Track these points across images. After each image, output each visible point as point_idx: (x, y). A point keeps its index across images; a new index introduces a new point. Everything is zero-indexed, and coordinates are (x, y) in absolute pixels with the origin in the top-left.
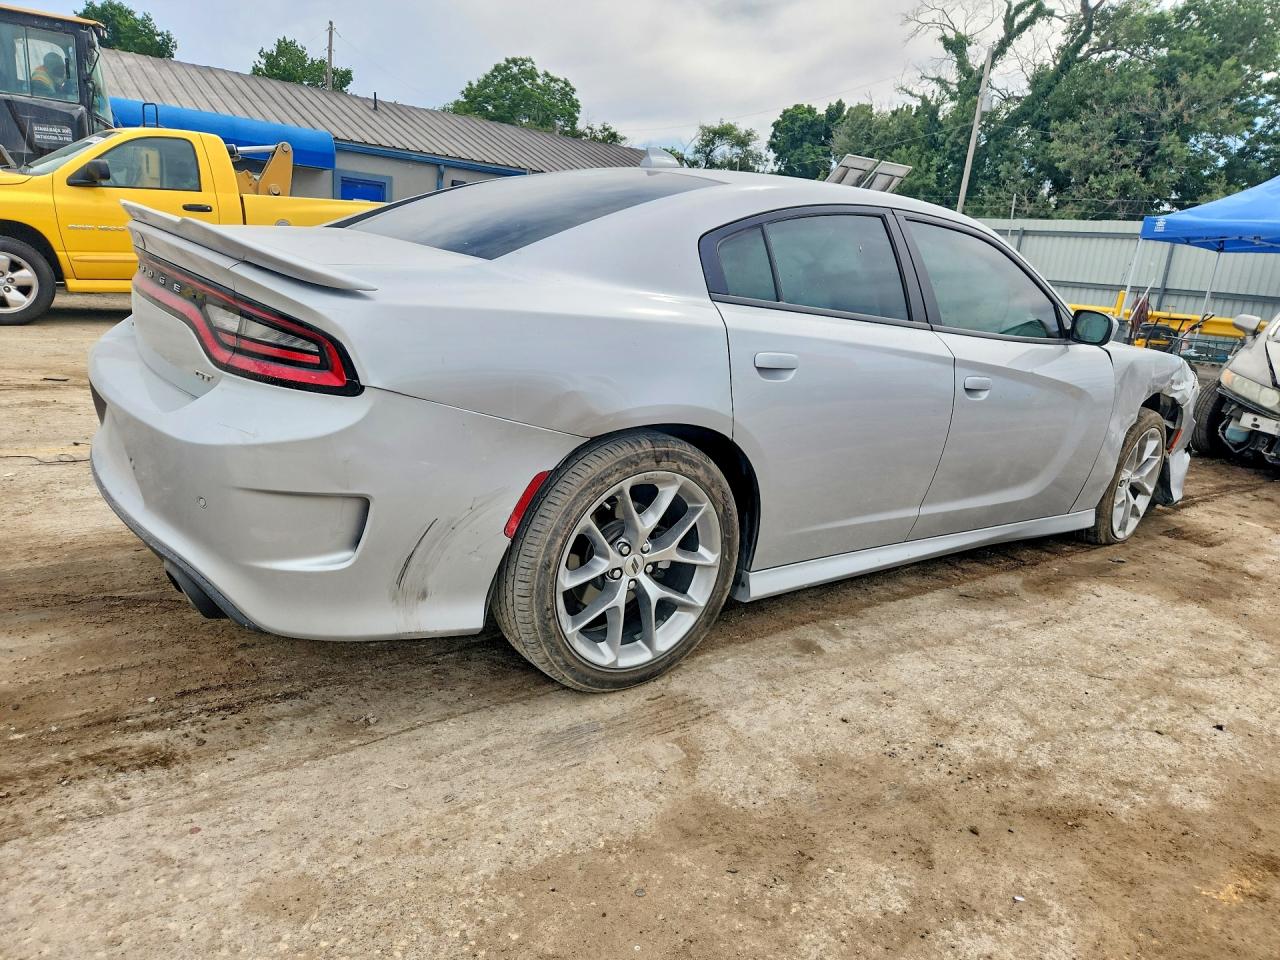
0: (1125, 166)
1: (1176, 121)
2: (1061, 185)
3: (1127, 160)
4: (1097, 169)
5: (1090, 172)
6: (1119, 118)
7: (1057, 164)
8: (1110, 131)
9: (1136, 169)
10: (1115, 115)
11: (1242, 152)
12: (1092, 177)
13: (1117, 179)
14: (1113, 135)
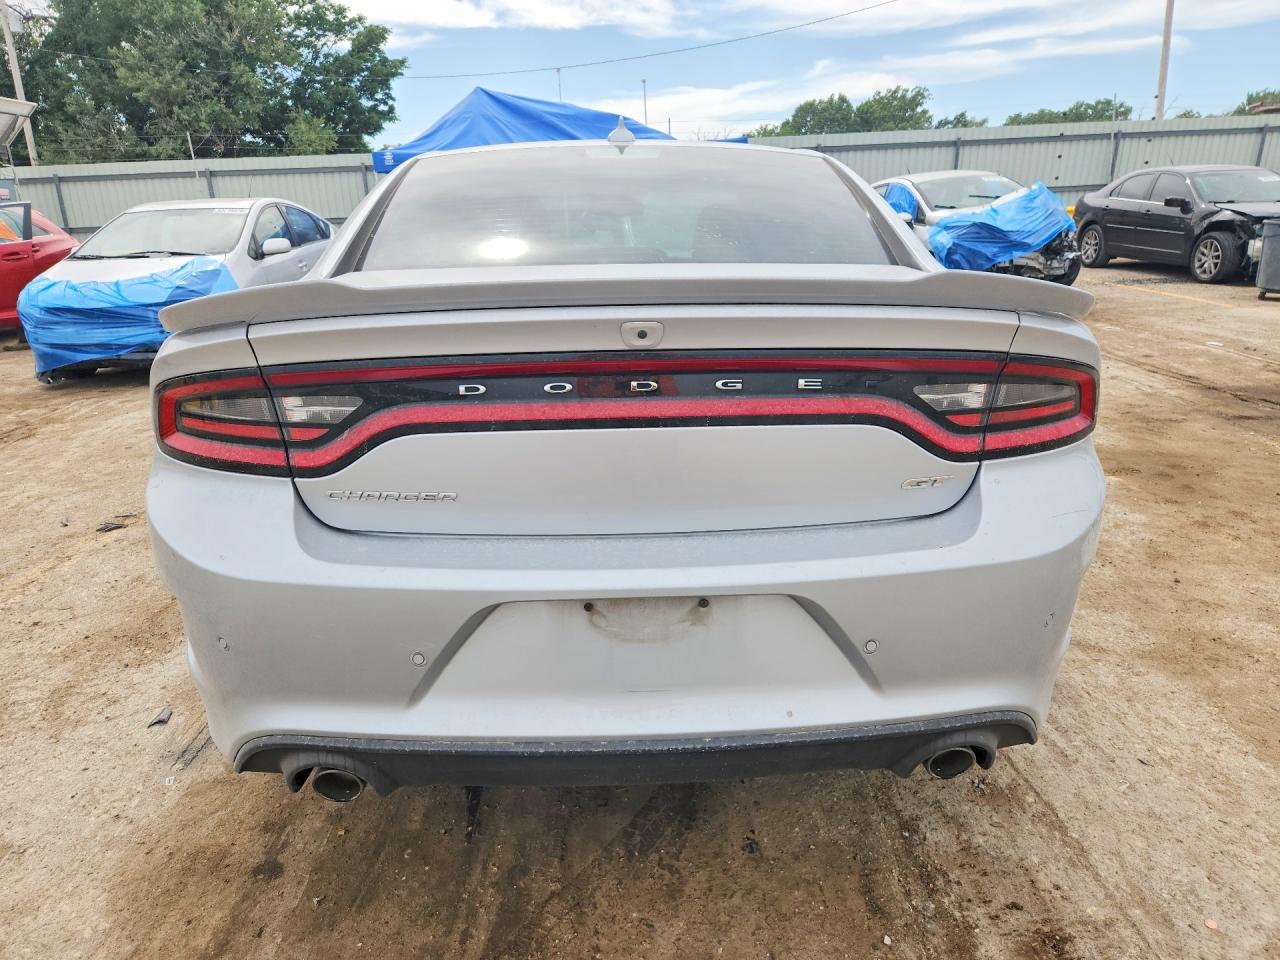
0: (206, 97)
1: (237, 50)
2: (138, 116)
3: (205, 90)
4: (179, 100)
5: (173, 104)
6: (181, 45)
7: (135, 94)
8: (178, 60)
9: (219, 100)
10: (175, 41)
11: (299, 82)
12: (176, 109)
13: (205, 111)
14: (182, 63)
